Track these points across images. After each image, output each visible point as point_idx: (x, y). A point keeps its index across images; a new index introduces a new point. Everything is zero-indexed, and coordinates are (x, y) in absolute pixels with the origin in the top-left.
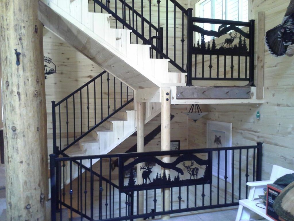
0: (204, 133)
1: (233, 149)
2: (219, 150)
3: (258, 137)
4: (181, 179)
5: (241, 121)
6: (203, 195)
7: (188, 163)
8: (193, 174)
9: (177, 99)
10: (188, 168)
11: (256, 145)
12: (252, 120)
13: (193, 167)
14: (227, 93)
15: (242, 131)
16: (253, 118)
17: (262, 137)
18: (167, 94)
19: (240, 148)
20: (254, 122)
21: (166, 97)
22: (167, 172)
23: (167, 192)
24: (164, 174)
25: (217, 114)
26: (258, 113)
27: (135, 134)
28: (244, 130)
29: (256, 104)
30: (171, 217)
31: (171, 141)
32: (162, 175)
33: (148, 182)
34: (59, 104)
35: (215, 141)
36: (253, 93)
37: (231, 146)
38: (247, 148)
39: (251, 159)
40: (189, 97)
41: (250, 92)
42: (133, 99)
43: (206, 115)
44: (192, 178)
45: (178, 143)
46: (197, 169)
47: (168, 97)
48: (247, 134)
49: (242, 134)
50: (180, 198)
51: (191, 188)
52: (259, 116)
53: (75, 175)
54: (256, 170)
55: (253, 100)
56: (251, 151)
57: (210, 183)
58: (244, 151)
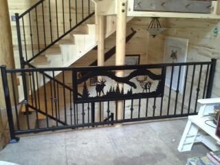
0: (162, 49)
1: (187, 64)
2: (173, 65)
3: (213, 53)
4: (133, 93)
5: (198, 37)
6: (154, 107)
7: (141, 78)
8: (146, 88)
9: (135, 10)
10: (141, 82)
11: (210, 61)
12: (209, 36)
13: (146, 82)
14: (187, 6)
15: (198, 48)
16: (210, 35)
17: (217, 53)
18: (123, 5)
19: (195, 64)
20: (211, 38)
21: (122, 7)
22: (120, 86)
23: (120, 104)
24: (118, 88)
25: (175, 30)
26: (216, 29)
27: (96, 48)
28: (199, 46)
29: (215, 20)
30: (123, 125)
31: (126, 56)
32: (115, 89)
33: (102, 95)
34: (22, 16)
35: (172, 56)
36: (213, 8)
37: (185, 61)
38: (202, 64)
39: (203, 74)
40: (148, 9)
41: (210, 6)
42: (94, 13)
43: (165, 31)
44: (145, 91)
45: (138, 57)
46: (150, 84)
47: (124, 8)
48: (202, 50)
49: (197, 49)
50: (132, 109)
51: (144, 101)
52: (216, 33)
53: (42, 84)
54: (207, 84)
55: (213, 16)
56: (205, 67)
57: (162, 96)
58: (198, 67)
